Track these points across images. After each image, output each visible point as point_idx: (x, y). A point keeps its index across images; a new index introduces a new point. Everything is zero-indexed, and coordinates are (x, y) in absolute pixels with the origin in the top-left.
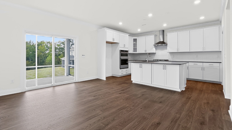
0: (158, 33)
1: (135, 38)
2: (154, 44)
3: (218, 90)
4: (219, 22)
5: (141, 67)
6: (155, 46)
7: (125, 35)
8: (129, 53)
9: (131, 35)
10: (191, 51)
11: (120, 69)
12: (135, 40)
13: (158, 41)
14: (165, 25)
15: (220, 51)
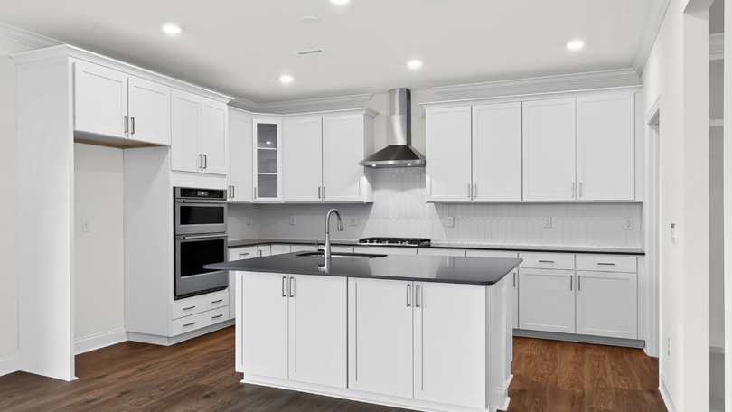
0: (380, 104)
1: (267, 119)
2: (362, 158)
3: (639, 388)
4: (634, 72)
5: (288, 294)
6: (370, 167)
7: (207, 101)
8: (230, 205)
9: (245, 101)
10: (525, 200)
11: (178, 297)
12: (267, 132)
13: (381, 145)
14: (415, 64)
15: (637, 201)
